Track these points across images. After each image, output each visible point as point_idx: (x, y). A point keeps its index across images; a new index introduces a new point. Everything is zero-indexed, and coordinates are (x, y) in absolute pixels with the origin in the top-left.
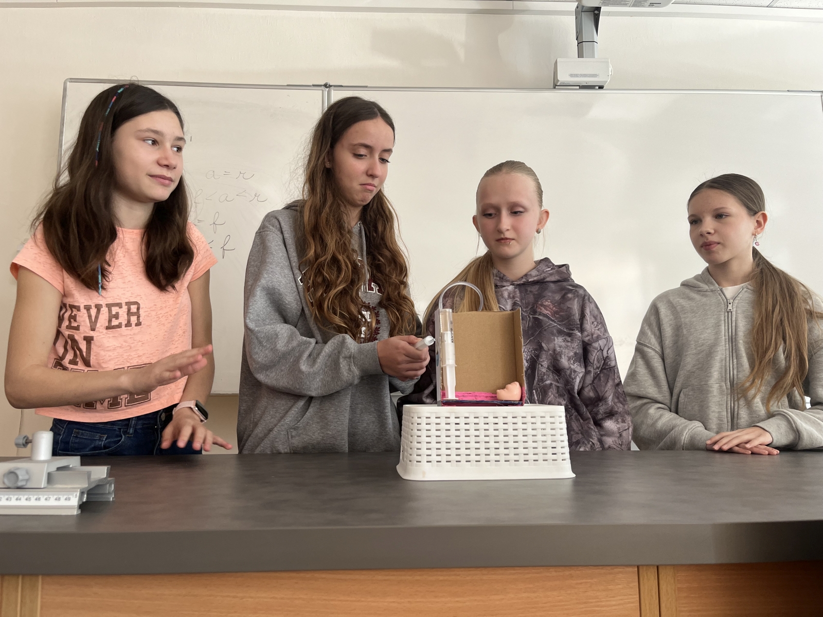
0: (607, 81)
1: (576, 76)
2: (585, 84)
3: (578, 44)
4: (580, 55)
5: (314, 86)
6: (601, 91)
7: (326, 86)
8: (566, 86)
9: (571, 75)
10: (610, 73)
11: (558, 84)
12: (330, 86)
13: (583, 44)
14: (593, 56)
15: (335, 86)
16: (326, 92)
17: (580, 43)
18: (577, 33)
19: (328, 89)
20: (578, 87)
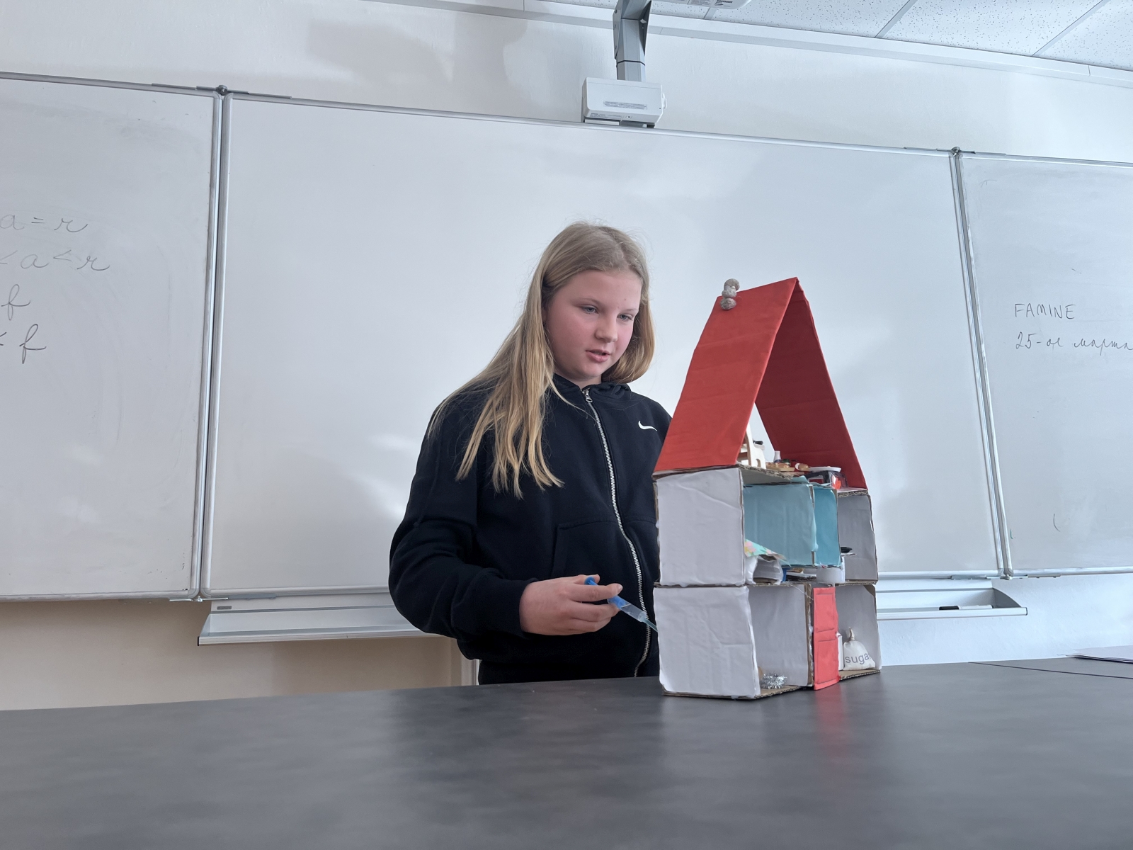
0: (659, 116)
1: (614, 104)
2: (628, 119)
3: (618, 63)
4: (621, 75)
5: (199, 89)
6: (650, 131)
7: (221, 91)
8: (600, 119)
9: (607, 104)
10: (663, 106)
11: (588, 116)
12: (228, 92)
13: (625, 64)
14: (639, 79)
15: (236, 93)
16: (221, 101)
17: (620, 62)
18: (615, 48)
19: (223, 97)
20: (618, 123)
